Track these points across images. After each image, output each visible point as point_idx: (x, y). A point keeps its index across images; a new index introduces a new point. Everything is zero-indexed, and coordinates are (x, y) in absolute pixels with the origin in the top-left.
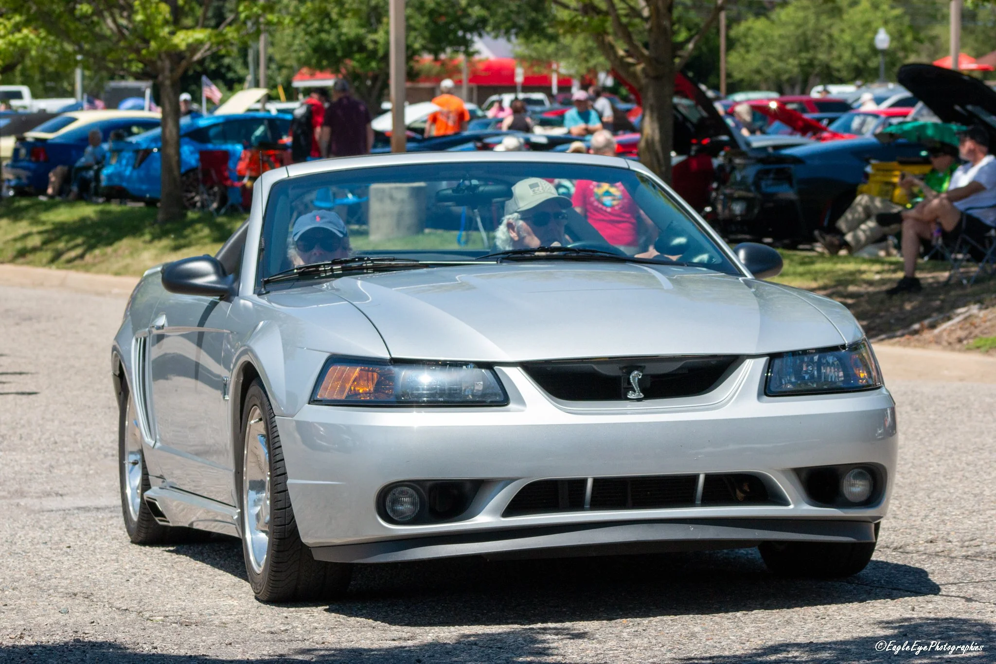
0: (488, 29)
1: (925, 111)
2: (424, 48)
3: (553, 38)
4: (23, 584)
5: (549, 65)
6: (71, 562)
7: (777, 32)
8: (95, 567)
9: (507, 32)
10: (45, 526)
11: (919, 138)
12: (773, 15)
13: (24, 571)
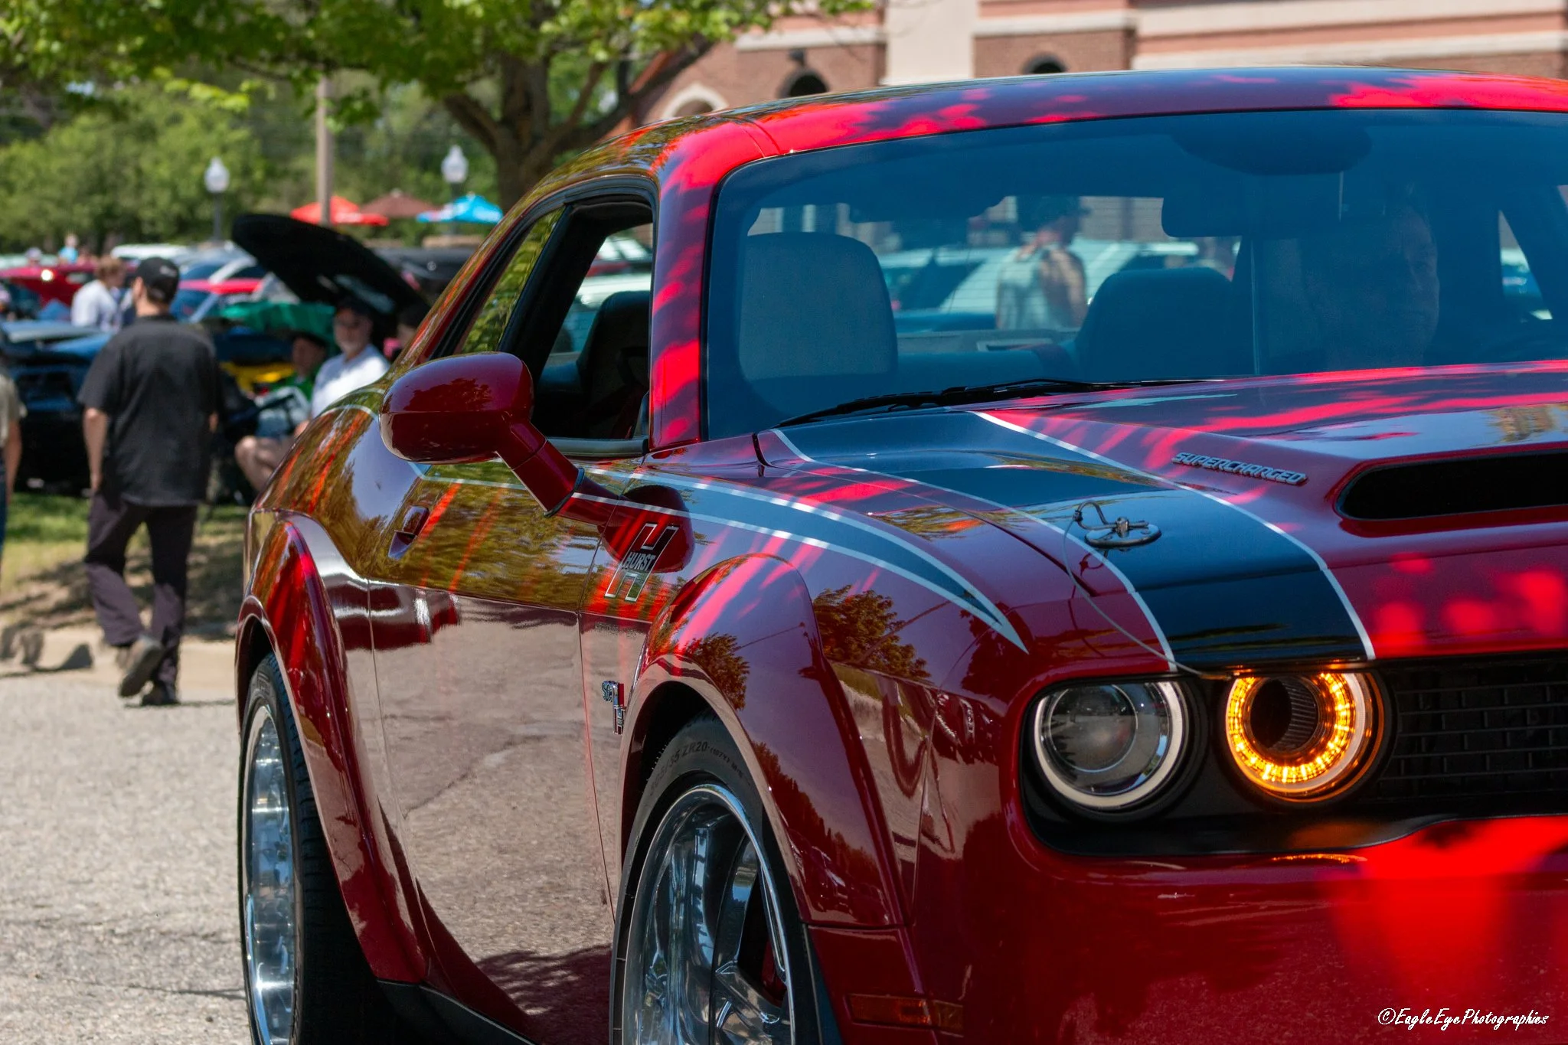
1: (280, 286)
7: (56, 164)
11: (268, 326)
12: (50, 139)
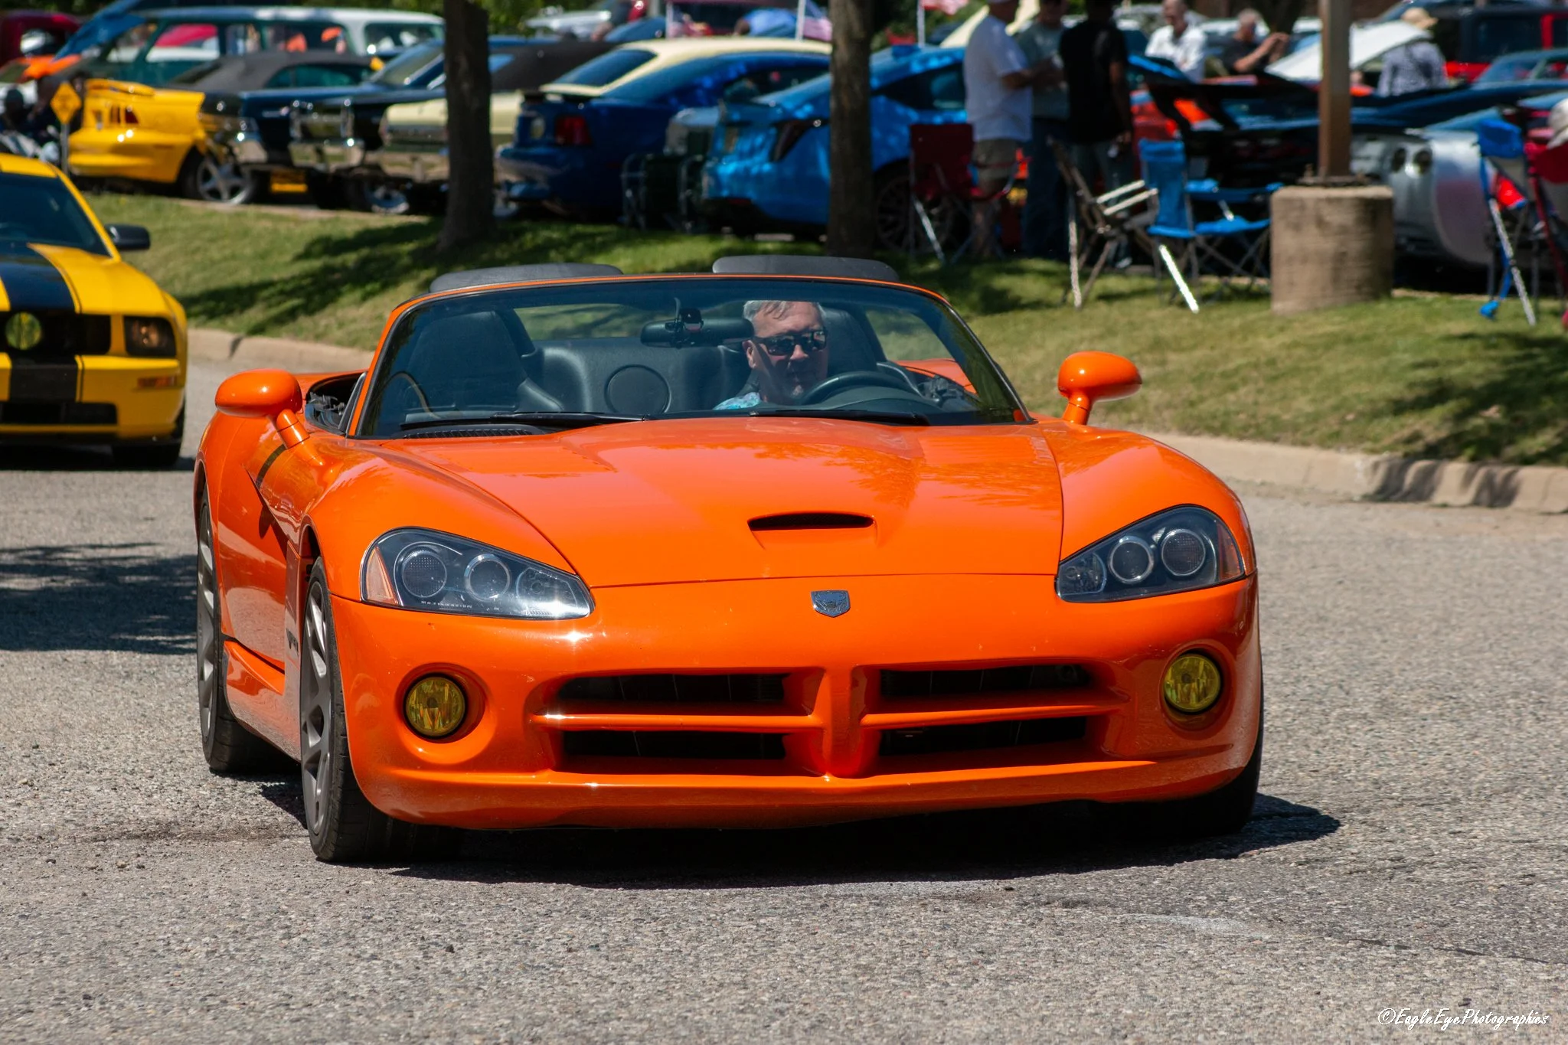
4: (552, 1029)
6: (650, 986)
8: (700, 997)
10: (593, 912)
13: (554, 1004)
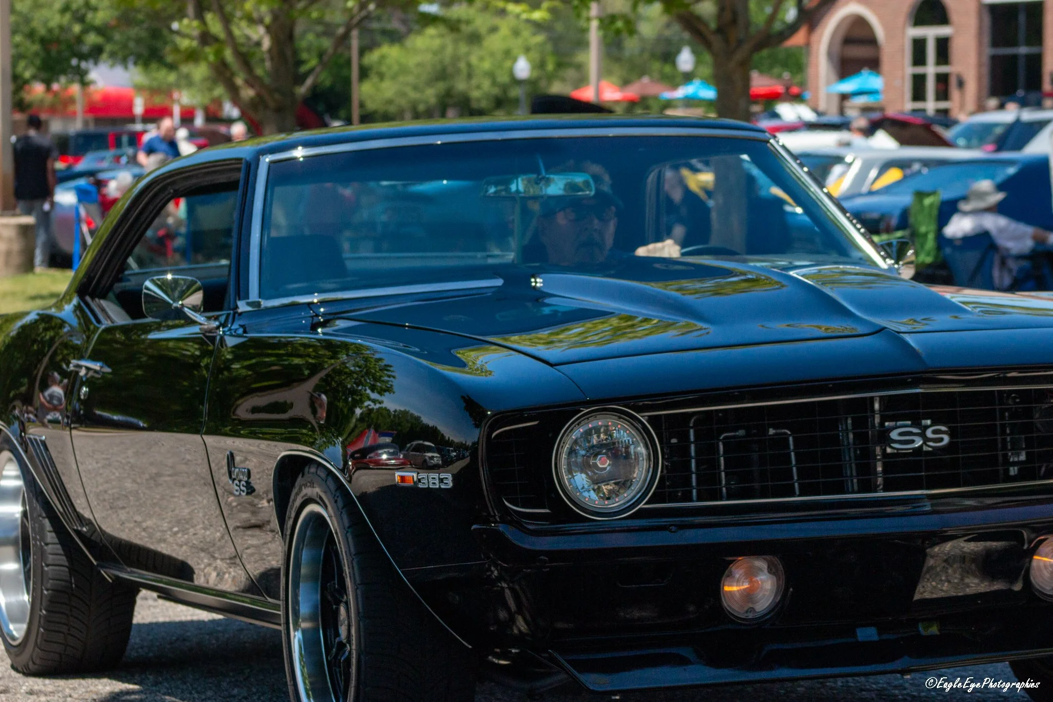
0: (104, 56)
2: (34, 77)
3: (172, 67)
5: (169, 95)
7: (412, 61)
9: (124, 61)
12: (409, 43)
